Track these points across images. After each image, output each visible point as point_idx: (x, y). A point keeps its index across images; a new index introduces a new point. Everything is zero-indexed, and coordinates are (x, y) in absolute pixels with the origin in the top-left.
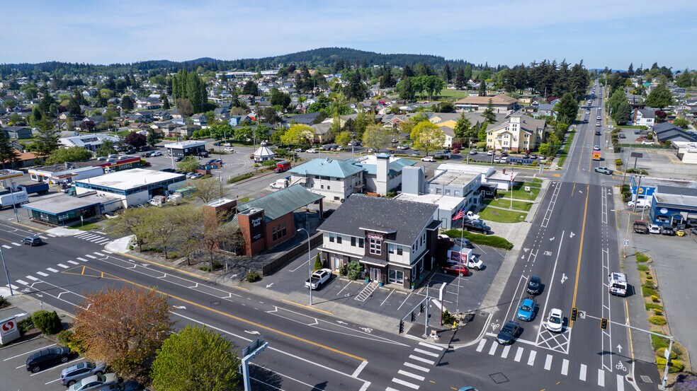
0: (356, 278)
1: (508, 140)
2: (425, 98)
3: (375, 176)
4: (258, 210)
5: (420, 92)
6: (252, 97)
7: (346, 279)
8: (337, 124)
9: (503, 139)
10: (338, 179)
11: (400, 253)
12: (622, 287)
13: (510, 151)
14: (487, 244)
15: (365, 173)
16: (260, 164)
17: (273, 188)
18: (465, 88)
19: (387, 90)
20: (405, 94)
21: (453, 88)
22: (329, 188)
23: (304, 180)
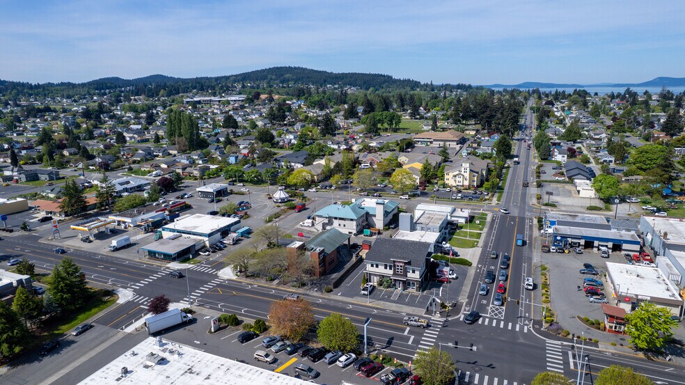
1: (461, 179)
2: (386, 130)
3: (375, 216)
5: (381, 125)
6: (234, 130)
7: (381, 288)
9: (457, 179)
10: (352, 220)
11: (414, 272)
12: (530, 285)
13: (462, 188)
14: (457, 263)
15: (367, 213)
16: (280, 204)
17: (302, 226)
18: (418, 117)
19: (351, 121)
21: (407, 117)
22: (344, 225)
23: (326, 221)
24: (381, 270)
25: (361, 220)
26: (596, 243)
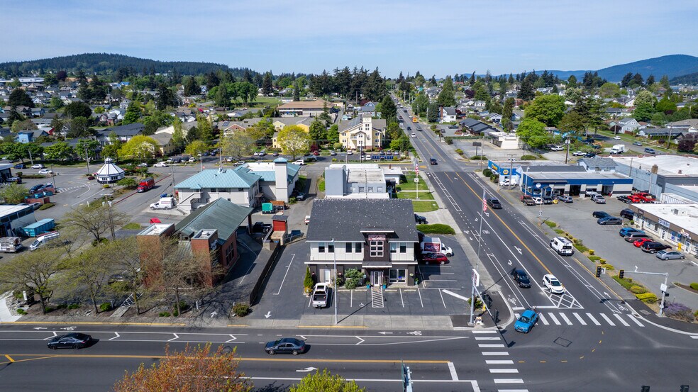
0: (357, 285)
1: (362, 139)
2: (240, 105)
3: (273, 183)
4: (212, 232)
5: (234, 99)
6: (27, 108)
7: (343, 289)
8: (177, 133)
9: (358, 139)
10: (241, 190)
11: (403, 249)
12: (569, 248)
13: (365, 150)
15: (261, 181)
16: (110, 185)
17: (155, 209)
18: (272, 94)
19: (194, 98)
20: (223, 101)
23: (198, 196)
24: (340, 255)
25: (254, 190)
26: (583, 187)
